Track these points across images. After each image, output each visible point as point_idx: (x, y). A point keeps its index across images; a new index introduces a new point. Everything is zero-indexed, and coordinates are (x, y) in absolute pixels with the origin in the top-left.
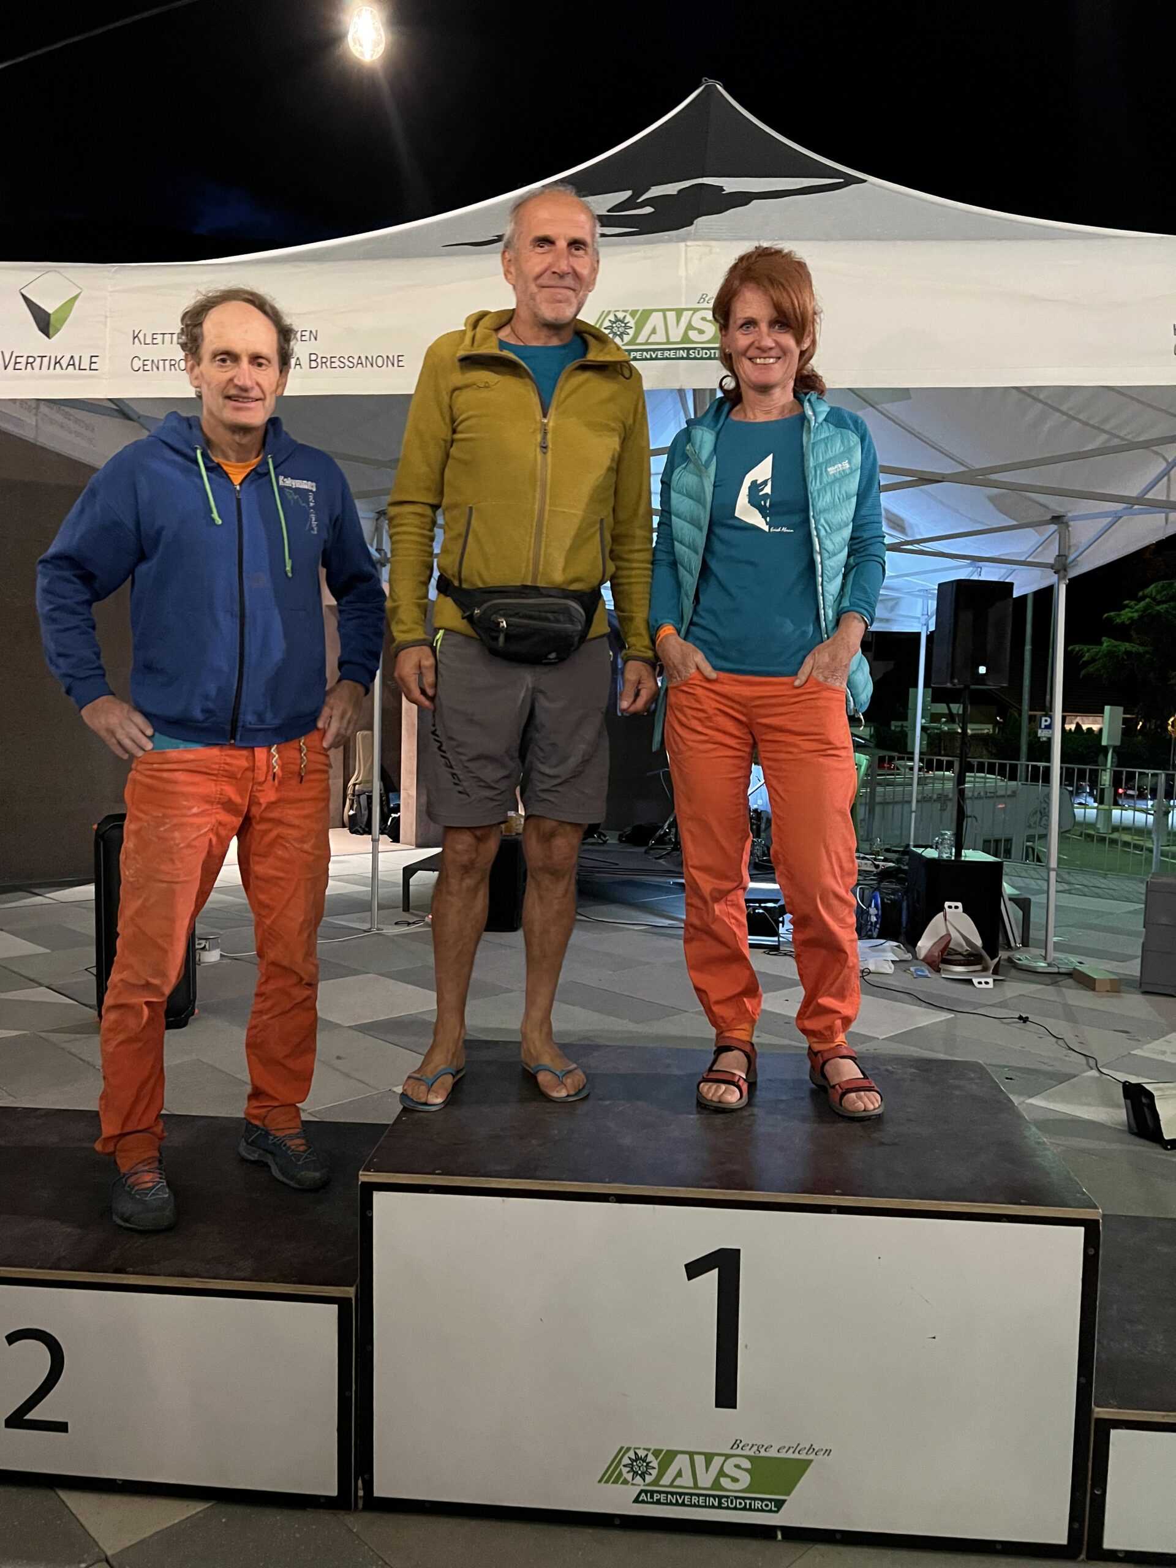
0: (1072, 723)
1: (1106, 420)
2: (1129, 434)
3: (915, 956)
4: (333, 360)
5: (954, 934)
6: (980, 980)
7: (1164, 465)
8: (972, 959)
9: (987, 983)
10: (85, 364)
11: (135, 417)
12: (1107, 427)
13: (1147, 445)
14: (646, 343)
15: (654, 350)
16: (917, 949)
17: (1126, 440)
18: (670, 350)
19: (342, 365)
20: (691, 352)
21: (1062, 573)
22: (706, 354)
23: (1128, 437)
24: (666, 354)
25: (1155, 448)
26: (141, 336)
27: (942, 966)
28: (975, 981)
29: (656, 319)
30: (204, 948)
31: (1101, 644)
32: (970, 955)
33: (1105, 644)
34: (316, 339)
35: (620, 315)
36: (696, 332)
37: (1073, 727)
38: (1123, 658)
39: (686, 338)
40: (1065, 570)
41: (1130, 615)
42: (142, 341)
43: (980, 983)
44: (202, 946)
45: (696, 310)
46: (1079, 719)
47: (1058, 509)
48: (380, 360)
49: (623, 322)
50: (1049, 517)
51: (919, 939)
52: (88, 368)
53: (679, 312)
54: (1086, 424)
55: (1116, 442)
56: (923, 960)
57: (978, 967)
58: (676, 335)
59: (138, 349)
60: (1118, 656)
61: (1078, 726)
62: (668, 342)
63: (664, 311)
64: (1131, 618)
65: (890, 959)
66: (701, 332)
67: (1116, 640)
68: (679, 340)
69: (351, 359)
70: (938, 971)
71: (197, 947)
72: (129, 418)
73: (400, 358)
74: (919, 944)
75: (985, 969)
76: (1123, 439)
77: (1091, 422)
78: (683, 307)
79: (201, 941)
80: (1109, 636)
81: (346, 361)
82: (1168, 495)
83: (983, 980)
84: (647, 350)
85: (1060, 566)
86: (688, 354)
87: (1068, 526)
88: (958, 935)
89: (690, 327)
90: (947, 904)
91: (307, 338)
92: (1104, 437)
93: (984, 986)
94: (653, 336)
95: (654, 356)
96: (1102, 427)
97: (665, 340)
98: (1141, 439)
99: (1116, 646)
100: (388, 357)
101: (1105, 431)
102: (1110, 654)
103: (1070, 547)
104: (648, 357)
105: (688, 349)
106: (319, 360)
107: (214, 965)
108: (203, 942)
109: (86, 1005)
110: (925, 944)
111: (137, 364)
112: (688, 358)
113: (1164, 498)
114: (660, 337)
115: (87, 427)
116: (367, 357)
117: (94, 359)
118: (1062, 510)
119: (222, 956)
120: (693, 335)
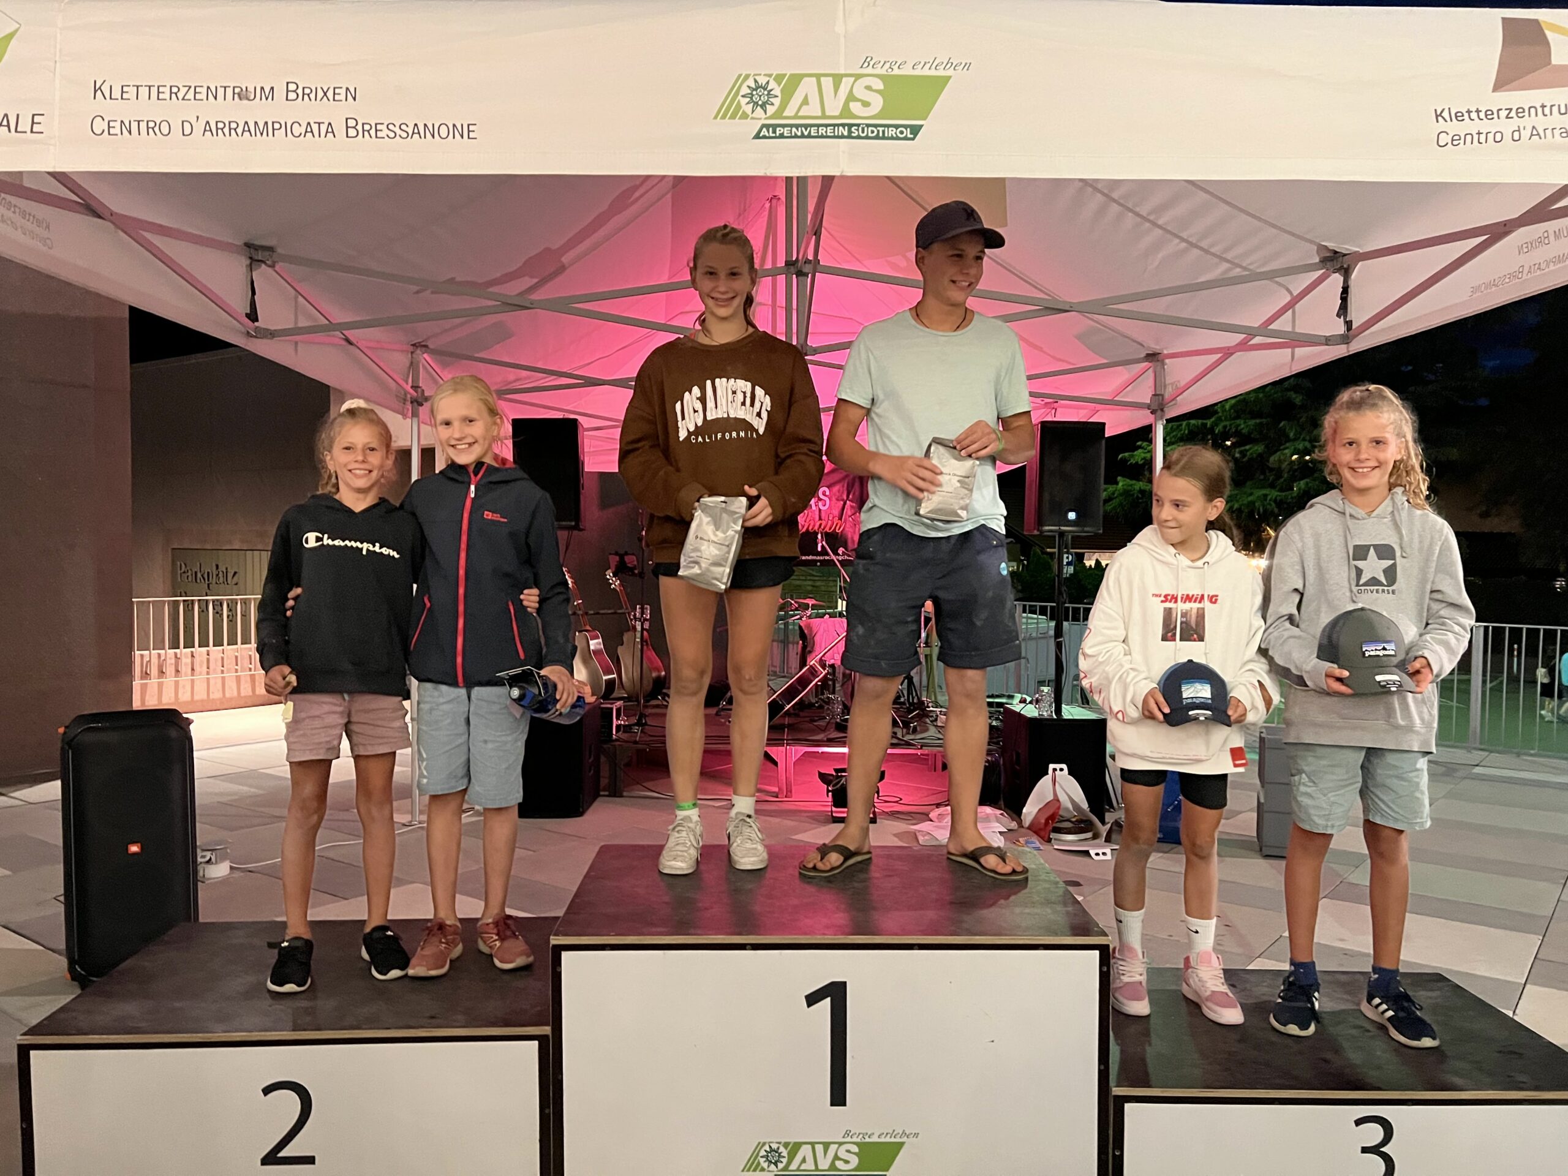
0: (1090, 559)
1: (1227, 249)
2: (1250, 264)
3: (1020, 824)
4: (379, 127)
5: (1063, 798)
6: (1097, 851)
7: (1288, 298)
8: (1082, 826)
9: (1104, 854)
10: (25, 125)
11: (107, 215)
12: (1229, 256)
13: (1271, 275)
14: (796, 117)
15: (806, 126)
16: (1022, 818)
17: (1249, 270)
18: (826, 126)
19: (392, 135)
20: (853, 129)
21: (1159, 412)
22: (873, 132)
23: (1251, 267)
24: (822, 131)
25: (1277, 279)
26: (106, 89)
27: (1053, 835)
28: (1092, 852)
29: (808, 86)
30: (209, 862)
31: (1117, 483)
32: (1080, 821)
33: (1121, 484)
34: (355, 99)
35: (762, 80)
36: (859, 104)
37: (1093, 563)
38: (1137, 496)
39: (846, 112)
40: (1162, 410)
41: (1143, 455)
42: (107, 95)
43: (1097, 854)
44: (208, 858)
45: (858, 77)
46: (1096, 556)
47: (1153, 346)
48: (444, 129)
49: (765, 89)
50: (1143, 355)
51: (1024, 806)
52: (29, 130)
53: (837, 79)
54: (1206, 251)
55: (1237, 271)
56: (1029, 828)
57: (1089, 835)
58: (834, 107)
59: (101, 105)
60: (1133, 495)
61: (1098, 563)
62: (824, 116)
63: (818, 77)
64: (1144, 458)
65: (997, 830)
66: (866, 104)
67: (1131, 479)
68: (837, 113)
69: (403, 127)
70: (1049, 840)
71: (199, 860)
72: (100, 217)
73: (471, 128)
74: (1024, 810)
75: (1096, 836)
76: (1245, 269)
77: (1213, 250)
78: (843, 72)
79: (204, 853)
80: (1123, 476)
81: (397, 130)
82: (1294, 326)
83: (1100, 851)
84: (797, 126)
85: (1157, 406)
86: (850, 132)
87: (1163, 364)
88: (1067, 798)
89: (851, 97)
90: (1051, 766)
91: (343, 97)
92: (1226, 265)
93: (1101, 857)
94: (804, 107)
95: (806, 133)
96: (1224, 256)
97: (820, 114)
98: (1262, 270)
99: (1131, 485)
100: (454, 125)
101: (1228, 261)
102: (1126, 493)
103: (1165, 386)
104: (799, 134)
105: (850, 126)
106: (359, 127)
107: (224, 881)
108: (208, 855)
109: (53, 951)
110: (1030, 809)
111: (99, 126)
112: (850, 137)
113: (1290, 329)
114: (813, 109)
115: (39, 223)
116: (425, 125)
117: (37, 119)
118: (1158, 347)
119: (231, 868)
120: (855, 107)
